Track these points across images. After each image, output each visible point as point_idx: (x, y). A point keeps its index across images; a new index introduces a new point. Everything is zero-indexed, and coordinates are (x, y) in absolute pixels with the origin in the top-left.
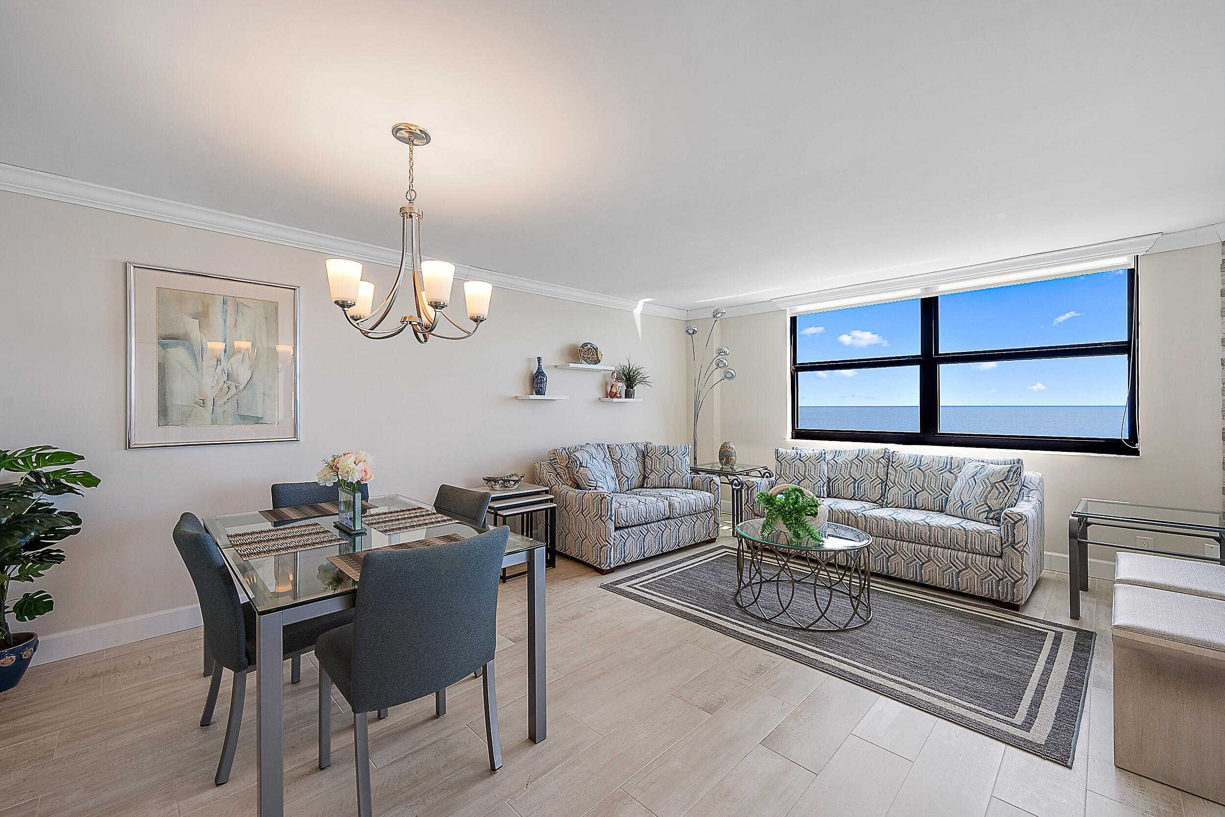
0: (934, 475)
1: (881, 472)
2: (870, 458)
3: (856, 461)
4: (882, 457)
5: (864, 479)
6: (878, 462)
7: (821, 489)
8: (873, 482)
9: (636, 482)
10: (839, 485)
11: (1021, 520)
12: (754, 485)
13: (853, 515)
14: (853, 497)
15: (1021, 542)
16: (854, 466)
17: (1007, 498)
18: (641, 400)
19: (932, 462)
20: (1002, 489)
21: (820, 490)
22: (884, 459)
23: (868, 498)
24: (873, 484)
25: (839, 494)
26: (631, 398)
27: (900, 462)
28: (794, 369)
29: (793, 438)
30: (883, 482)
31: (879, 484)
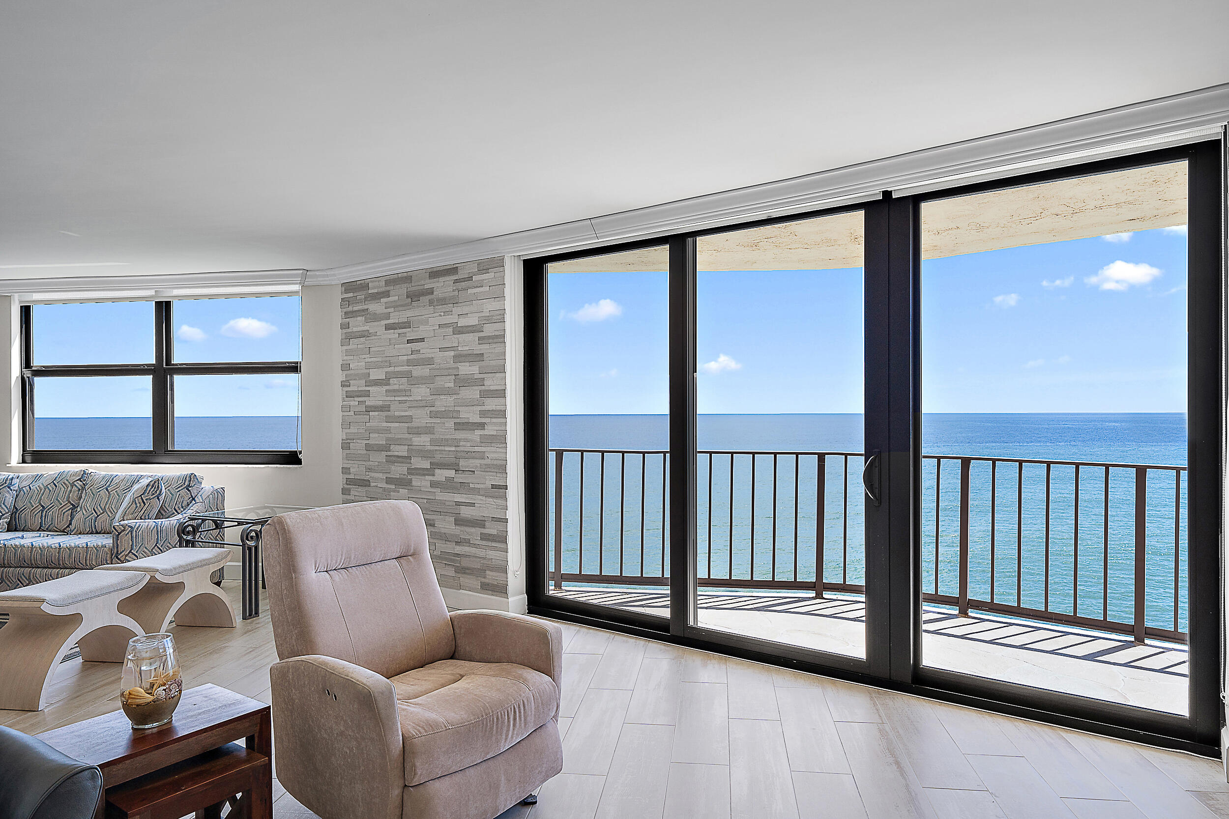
0: (118, 495)
1: (74, 496)
2: (65, 481)
3: (51, 486)
4: (79, 480)
5: (53, 506)
6: (73, 485)
8: (63, 508)
10: (25, 516)
11: (124, 530)
14: (40, 528)
15: (123, 551)
16: (47, 491)
17: (142, 512)
19: (121, 482)
20: (139, 503)
22: (81, 481)
23: (55, 527)
24: (62, 511)
25: (26, 526)
27: (92, 484)
28: (28, 374)
29: (24, 462)
30: (74, 507)
31: (69, 510)
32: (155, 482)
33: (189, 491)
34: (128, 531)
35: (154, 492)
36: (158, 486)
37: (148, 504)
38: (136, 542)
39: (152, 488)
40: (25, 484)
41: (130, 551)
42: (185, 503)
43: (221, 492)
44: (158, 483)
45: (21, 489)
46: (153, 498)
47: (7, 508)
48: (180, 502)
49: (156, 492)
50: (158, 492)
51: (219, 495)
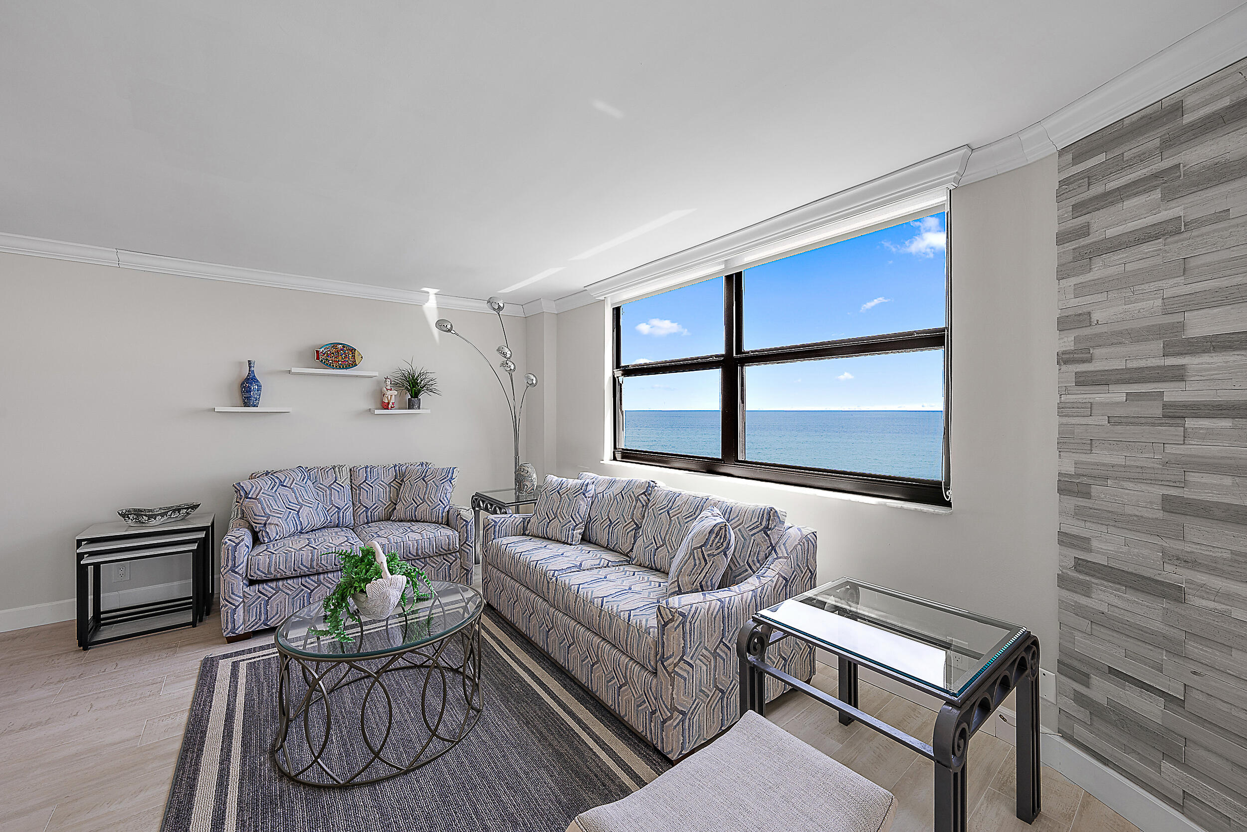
0: (679, 523)
1: (638, 513)
2: (632, 493)
3: (619, 497)
4: (644, 493)
5: (619, 522)
6: (638, 499)
7: (570, 532)
8: (627, 527)
9: (380, 511)
10: (597, 528)
12: (489, 525)
13: (547, 580)
14: (607, 545)
15: (670, 657)
16: (615, 503)
18: (429, 411)
19: (683, 505)
21: (568, 534)
22: (646, 495)
23: (621, 548)
24: (627, 530)
25: (597, 539)
26: (413, 409)
27: (654, 502)
28: (618, 373)
29: (615, 459)
30: (638, 527)
31: (632, 530)
32: (721, 529)
33: (768, 536)
34: (678, 622)
35: (719, 544)
36: (725, 535)
37: (711, 562)
38: (690, 641)
39: (716, 537)
40: (600, 489)
41: (681, 659)
42: (762, 555)
43: (812, 540)
44: (726, 531)
45: (596, 496)
46: (718, 554)
47: (581, 517)
48: (755, 553)
49: (722, 544)
50: (725, 544)
51: (809, 544)
